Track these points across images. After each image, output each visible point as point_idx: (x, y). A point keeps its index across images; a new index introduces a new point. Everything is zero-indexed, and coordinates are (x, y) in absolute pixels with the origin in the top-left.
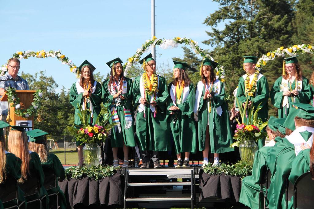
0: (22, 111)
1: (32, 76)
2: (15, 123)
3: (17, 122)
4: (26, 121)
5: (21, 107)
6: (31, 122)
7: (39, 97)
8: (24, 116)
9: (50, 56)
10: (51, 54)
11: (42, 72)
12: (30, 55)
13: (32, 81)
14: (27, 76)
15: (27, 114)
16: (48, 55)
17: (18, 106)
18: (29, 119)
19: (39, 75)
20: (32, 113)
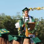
0: (31, 31)
1: (38, 19)
2: (28, 36)
3: (29, 35)
4: (32, 35)
5: (30, 29)
6: (34, 35)
7: (37, 25)
8: (31, 33)
9: (42, 9)
10: (42, 8)
11: (42, 18)
12: (34, 9)
13: (38, 21)
14: (36, 19)
15: (33, 32)
16: (41, 9)
17: (29, 29)
18: (33, 34)
19: (41, 19)
20: (35, 32)
